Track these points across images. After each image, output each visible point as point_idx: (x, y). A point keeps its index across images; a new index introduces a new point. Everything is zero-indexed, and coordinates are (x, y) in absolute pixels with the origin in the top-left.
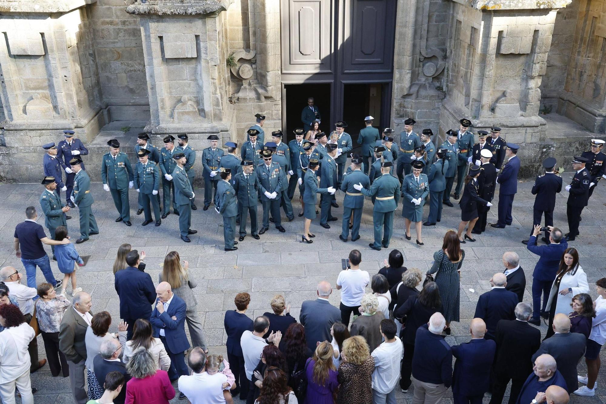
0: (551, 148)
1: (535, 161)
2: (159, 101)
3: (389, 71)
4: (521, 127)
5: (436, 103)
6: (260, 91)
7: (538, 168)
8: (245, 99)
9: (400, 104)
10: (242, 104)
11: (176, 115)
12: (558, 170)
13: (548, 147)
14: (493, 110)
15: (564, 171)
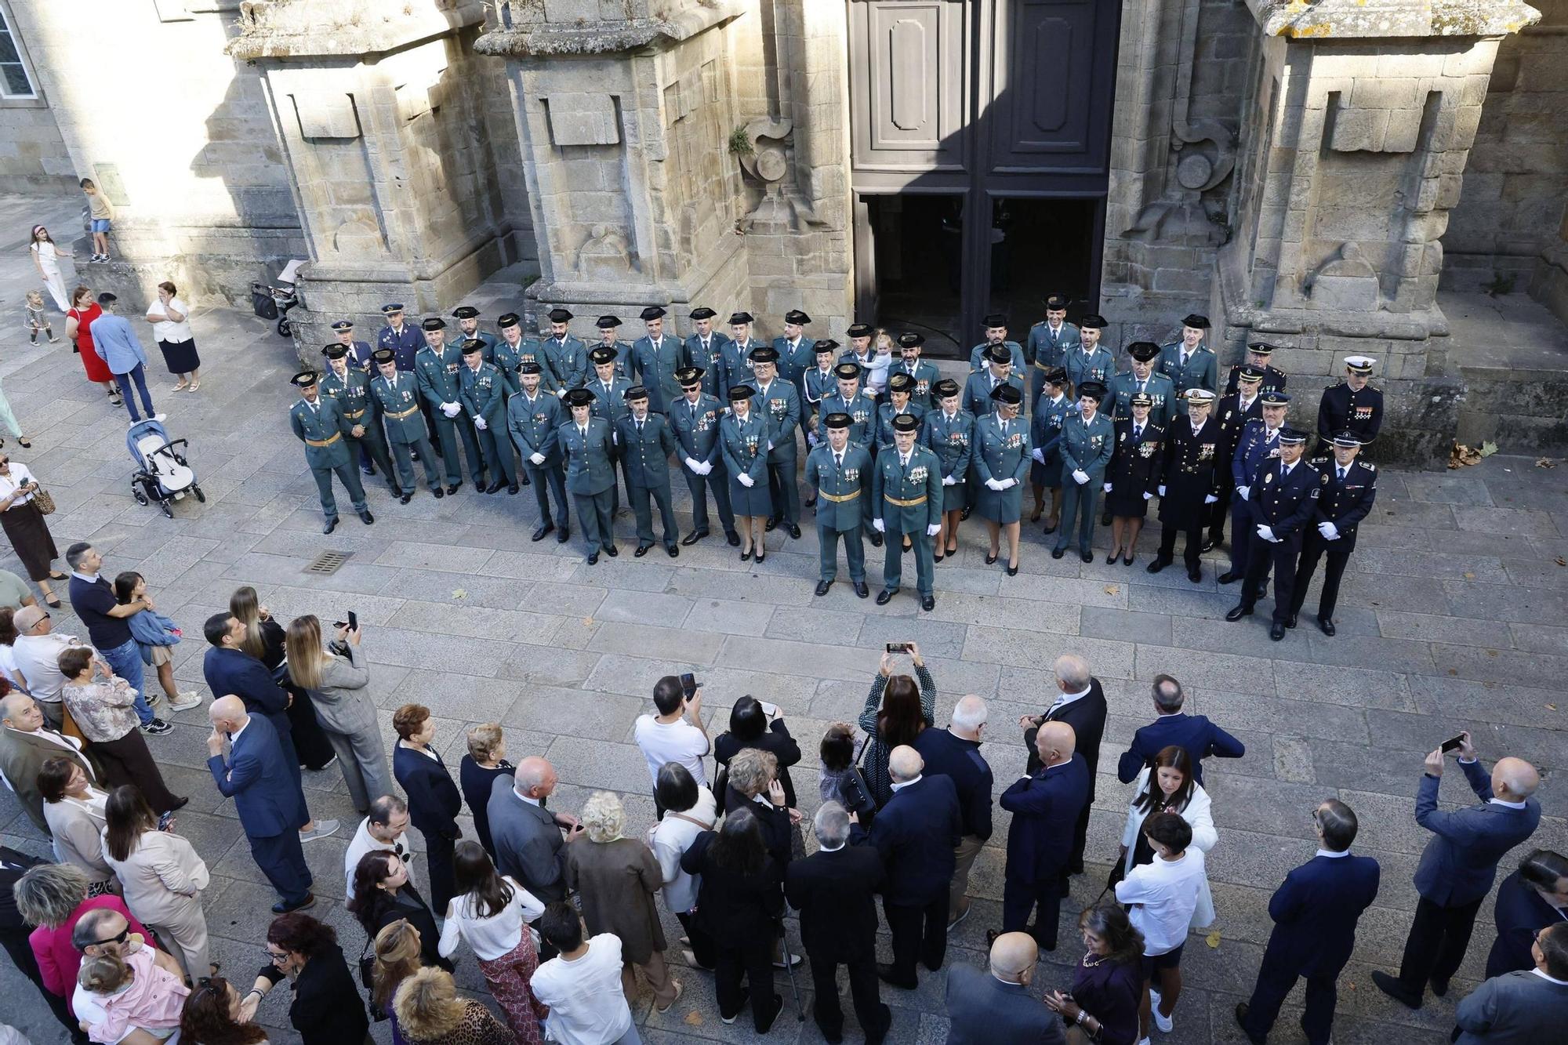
0: (1454, 395)
1: (1409, 424)
2: (549, 234)
3: (1100, 170)
4: (1376, 336)
5: (1204, 255)
6: (799, 208)
7: (1417, 442)
8: (765, 225)
9: (1119, 251)
10: (759, 236)
11: (583, 265)
12: (1481, 447)
13: (1447, 392)
14: (1307, 289)
15: (1498, 452)
